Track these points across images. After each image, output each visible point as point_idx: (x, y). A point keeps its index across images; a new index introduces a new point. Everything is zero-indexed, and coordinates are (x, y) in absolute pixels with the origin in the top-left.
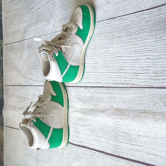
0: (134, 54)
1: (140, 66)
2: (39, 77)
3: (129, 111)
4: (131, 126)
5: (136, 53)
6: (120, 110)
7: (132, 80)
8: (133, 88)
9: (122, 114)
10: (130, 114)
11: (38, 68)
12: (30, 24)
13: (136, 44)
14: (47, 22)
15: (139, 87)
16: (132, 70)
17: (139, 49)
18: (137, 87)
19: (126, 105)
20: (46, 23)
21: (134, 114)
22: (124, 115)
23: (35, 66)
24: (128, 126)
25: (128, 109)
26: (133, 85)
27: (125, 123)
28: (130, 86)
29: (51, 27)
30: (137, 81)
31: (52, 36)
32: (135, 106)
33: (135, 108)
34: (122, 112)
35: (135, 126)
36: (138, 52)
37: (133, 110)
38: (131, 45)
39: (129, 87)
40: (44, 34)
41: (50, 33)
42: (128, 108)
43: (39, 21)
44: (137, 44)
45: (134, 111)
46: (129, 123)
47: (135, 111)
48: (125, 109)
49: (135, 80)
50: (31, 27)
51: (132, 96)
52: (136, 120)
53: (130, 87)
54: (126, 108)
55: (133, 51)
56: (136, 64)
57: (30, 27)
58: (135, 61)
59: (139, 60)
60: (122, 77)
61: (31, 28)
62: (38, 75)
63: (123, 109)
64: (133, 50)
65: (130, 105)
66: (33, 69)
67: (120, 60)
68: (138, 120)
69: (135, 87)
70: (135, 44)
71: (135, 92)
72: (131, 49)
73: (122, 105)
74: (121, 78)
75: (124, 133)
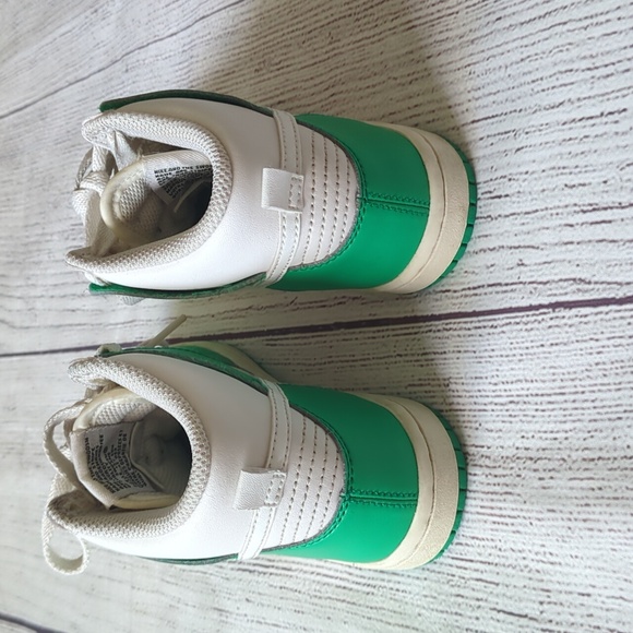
0: (585, 81)
1: (623, 157)
2: (39, 304)
3: (551, 465)
4: (566, 570)
5: (597, 73)
6: (487, 462)
7: (568, 256)
8: (574, 311)
9: (497, 489)
10: (552, 483)
11: (36, 259)
12: (15, 42)
13: (595, 20)
14: (88, 13)
15: (620, 295)
16: (567, 191)
17: (615, 46)
18: (605, 295)
19: (526, 427)
20: (83, 16)
21: (584, 484)
22: (517, 490)
23: (22, 249)
24: (540, 566)
25: (541, 454)
26: (575, 287)
27: (520, 546)
28: (554, 300)
29: (105, 32)
30: (603, 256)
31: (111, 79)
32: (592, 426)
33: (590, 443)
34: (499, 472)
35: (597, 564)
36: (611, 69)
37: (574, 455)
38: (559, 29)
39: (545, 301)
40: (70, 78)
41: (101, 66)
42: (544, 444)
43: (53, 18)
44: (602, 19)
45: (585, 465)
46: (552, 546)
47: (591, 465)
48: (522, 453)
49: (585, 253)
50: (16, 52)
51: (569, 360)
52: (602, 526)
53: (555, 306)
54: (527, 443)
55: (575, 66)
56: (594, 147)
57: (10, 57)
58: (587, 131)
59: (616, 117)
60: (496, 244)
61: (16, 58)
62: (33, 292)
63: (504, 454)
64: (572, 61)
65: (551, 426)
66: (13, 265)
67: (491, 140)
68: (615, 526)
69: (587, 297)
70: (588, 22)
71: (586, 331)
72: (564, 56)
73: (500, 425)
74: (493, 254)
75: (511, 618)
